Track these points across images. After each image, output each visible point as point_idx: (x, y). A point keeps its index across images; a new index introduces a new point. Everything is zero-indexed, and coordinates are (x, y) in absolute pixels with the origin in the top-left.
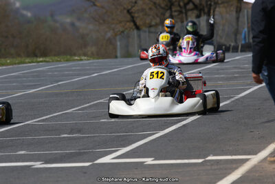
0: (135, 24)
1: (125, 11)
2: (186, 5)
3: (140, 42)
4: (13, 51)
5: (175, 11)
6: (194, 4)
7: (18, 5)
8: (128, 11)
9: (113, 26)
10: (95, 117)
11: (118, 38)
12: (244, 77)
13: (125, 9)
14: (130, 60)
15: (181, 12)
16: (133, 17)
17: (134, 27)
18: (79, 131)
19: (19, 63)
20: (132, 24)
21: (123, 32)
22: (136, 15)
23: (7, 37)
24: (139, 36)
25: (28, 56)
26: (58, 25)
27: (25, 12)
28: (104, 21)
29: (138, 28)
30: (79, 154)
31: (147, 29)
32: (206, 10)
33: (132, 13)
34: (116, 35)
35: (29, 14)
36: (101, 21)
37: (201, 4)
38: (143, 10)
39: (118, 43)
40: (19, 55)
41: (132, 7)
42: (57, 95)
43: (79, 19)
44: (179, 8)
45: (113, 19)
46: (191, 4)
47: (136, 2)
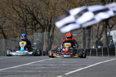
0: (4, 35)
2: (36, 24)
6: (40, 25)
15: (33, 29)
16: (3, 31)
17: (3, 37)
20: (2, 35)
22: (5, 29)
24: (6, 43)
29: (5, 38)
32: (48, 28)
33: (2, 28)
37: (45, 25)
41: (3, 24)
44: (32, 27)
46: (38, 24)
47: (5, 22)
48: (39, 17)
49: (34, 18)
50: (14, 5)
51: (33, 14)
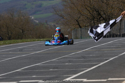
0: (80, 26)
1: (76, 20)
2: (100, 18)
3: (81, 33)
4: (31, 36)
5: (96, 21)
6: (103, 18)
7: (33, 18)
8: (77, 21)
9: (71, 26)
10: (63, 63)
11: (72, 31)
12: (123, 47)
13: (75, 20)
14: (78, 40)
15: (98, 21)
16: (78, 23)
17: (79, 27)
18: (57, 68)
19: (33, 41)
20: (78, 26)
21: (75, 29)
22: (80, 22)
23: (28, 31)
24: (81, 31)
25: (37, 38)
26: (49, 26)
27: (36, 21)
28: (67, 24)
29: (80, 27)
30: (57, 77)
31: (84, 28)
34: (72, 30)
35: (37, 22)
36: (66, 25)
37: (106, 18)
38: (83, 20)
39: (73, 33)
40: (33, 38)
41: (79, 19)
42: (48, 53)
43: (57, 24)
44: (97, 20)
45: (70, 24)
46: (102, 18)
47: (80, 17)
48: (102, 13)
49: (99, 14)
50: (86, 6)
51: (98, 11)
